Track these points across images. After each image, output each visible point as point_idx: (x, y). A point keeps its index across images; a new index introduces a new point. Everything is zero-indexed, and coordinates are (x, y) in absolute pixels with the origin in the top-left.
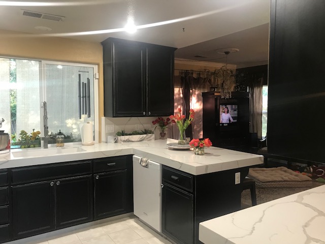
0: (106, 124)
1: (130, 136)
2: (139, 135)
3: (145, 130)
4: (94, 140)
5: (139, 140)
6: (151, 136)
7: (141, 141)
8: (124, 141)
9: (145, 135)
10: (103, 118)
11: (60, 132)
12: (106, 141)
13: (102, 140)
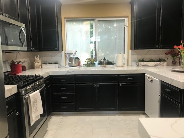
0: (132, 54)
1: (148, 63)
2: (154, 62)
3: (160, 59)
5: (154, 65)
6: (164, 63)
7: (155, 66)
8: (143, 65)
9: (159, 63)
10: (130, 51)
11: (104, 59)
12: (131, 65)
13: (129, 65)
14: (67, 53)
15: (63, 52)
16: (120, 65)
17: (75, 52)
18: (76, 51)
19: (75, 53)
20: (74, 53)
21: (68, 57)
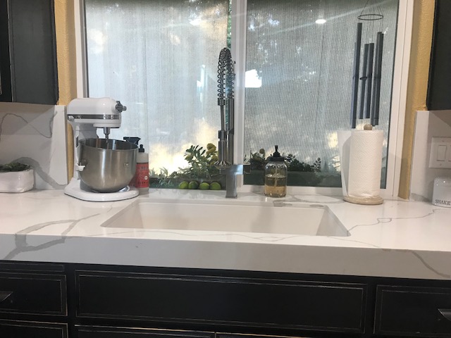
0: (433, 134)
4: (383, 186)
10: (423, 116)
11: (277, 154)
12: (426, 196)
13: (411, 192)
14: (75, 116)
15: (59, 108)
17: (111, 113)
18: (120, 108)
19: (116, 117)
20: (109, 117)
21: (77, 134)
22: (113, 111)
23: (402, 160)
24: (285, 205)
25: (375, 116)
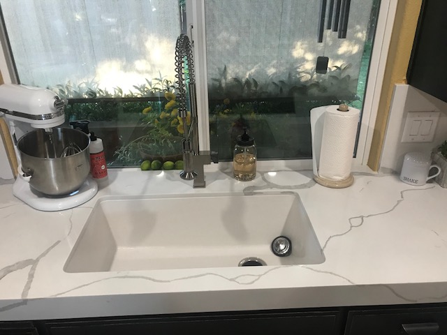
0: (409, 109)
10: (402, 89)
12: (395, 169)
13: (381, 166)
14: (6, 111)
16: (339, 178)
20: (49, 117)
21: (13, 131)
22: (52, 109)
23: (375, 130)
24: (255, 193)
25: (343, 28)
